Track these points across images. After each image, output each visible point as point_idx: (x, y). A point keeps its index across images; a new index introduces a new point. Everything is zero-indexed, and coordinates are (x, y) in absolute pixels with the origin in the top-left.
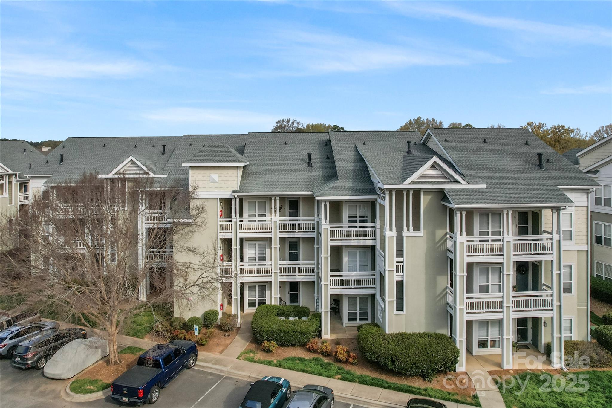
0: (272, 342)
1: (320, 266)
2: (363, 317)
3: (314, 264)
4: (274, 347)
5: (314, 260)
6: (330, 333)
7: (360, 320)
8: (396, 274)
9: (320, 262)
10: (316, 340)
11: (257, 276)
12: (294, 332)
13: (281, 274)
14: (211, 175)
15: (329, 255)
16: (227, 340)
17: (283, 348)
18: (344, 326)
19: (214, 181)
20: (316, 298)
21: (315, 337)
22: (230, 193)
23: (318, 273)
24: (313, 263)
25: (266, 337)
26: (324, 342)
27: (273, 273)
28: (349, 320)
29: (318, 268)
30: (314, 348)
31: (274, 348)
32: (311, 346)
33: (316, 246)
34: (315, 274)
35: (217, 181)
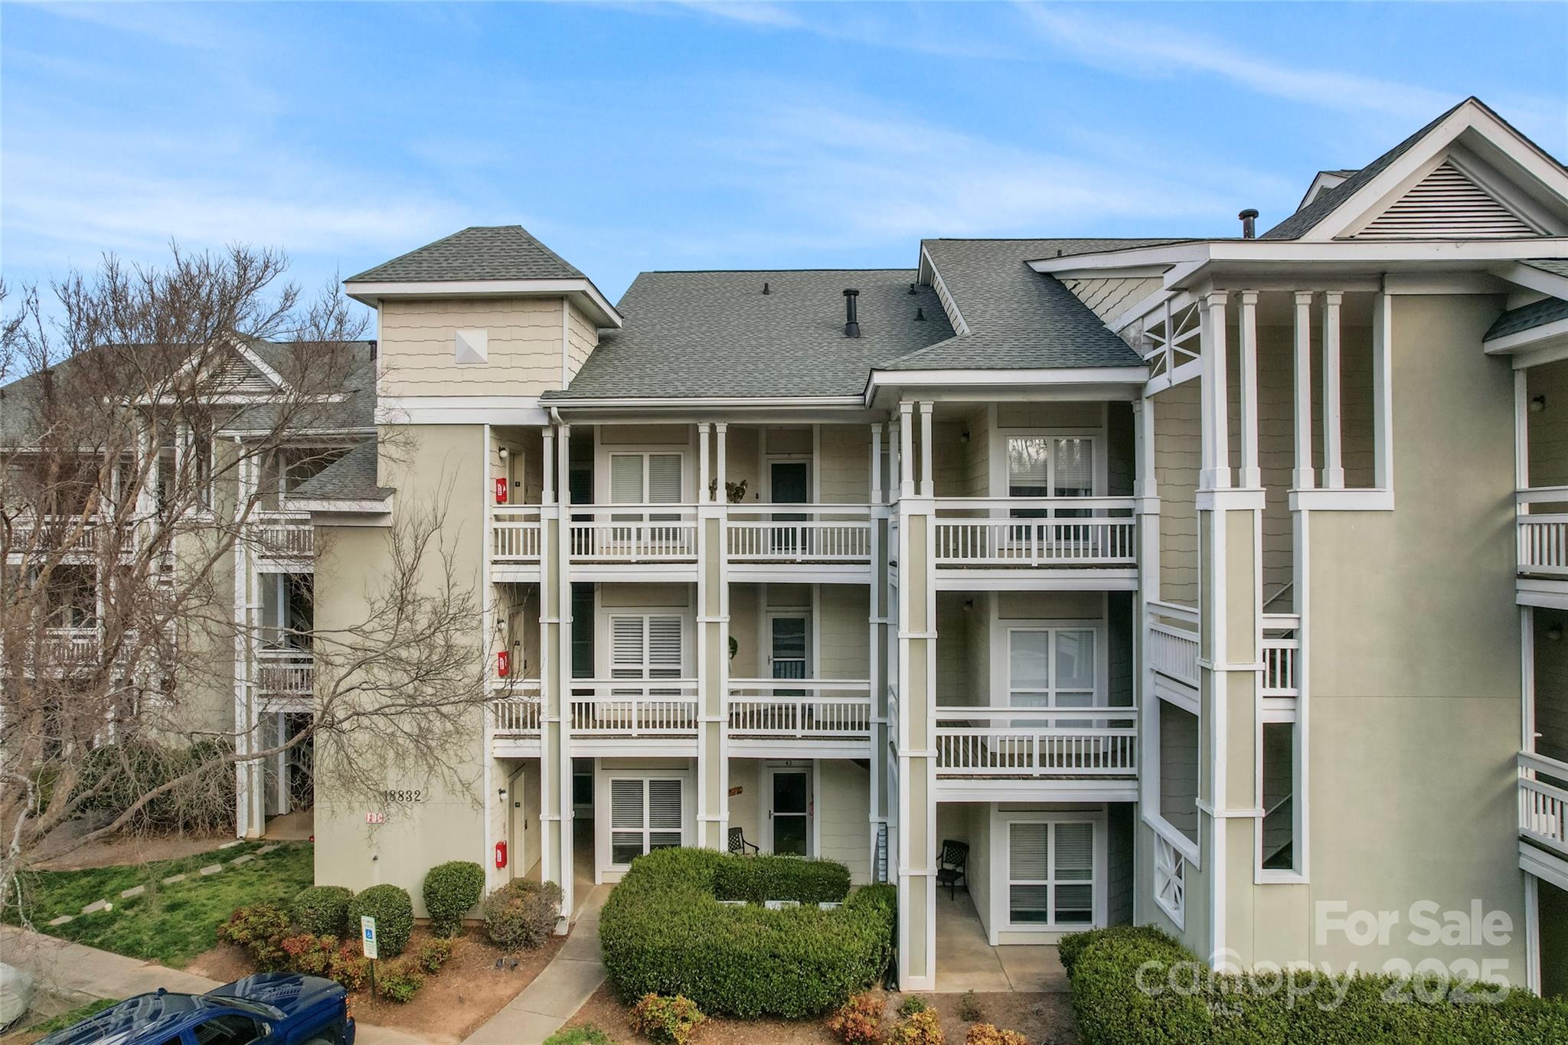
0: (679, 997)
1: (891, 699)
2: (1073, 907)
3: (866, 694)
4: (685, 1020)
5: (869, 678)
6: (937, 968)
7: (1060, 917)
8: (1261, 692)
9: (892, 681)
10: (876, 996)
11: (641, 737)
12: (774, 956)
13: (735, 731)
14: (462, 333)
15: (932, 633)
16: (502, 985)
17: (730, 1027)
18: (994, 940)
19: (469, 359)
20: (874, 830)
21: (869, 986)
22: (533, 403)
23: (883, 728)
24: (865, 687)
25: (656, 978)
26: (910, 1007)
27: (702, 726)
28: (1012, 919)
29: (883, 709)
30: (862, 1033)
31: (686, 1027)
32: (850, 1024)
33: (874, 617)
34: (873, 732)
35: (485, 357)
